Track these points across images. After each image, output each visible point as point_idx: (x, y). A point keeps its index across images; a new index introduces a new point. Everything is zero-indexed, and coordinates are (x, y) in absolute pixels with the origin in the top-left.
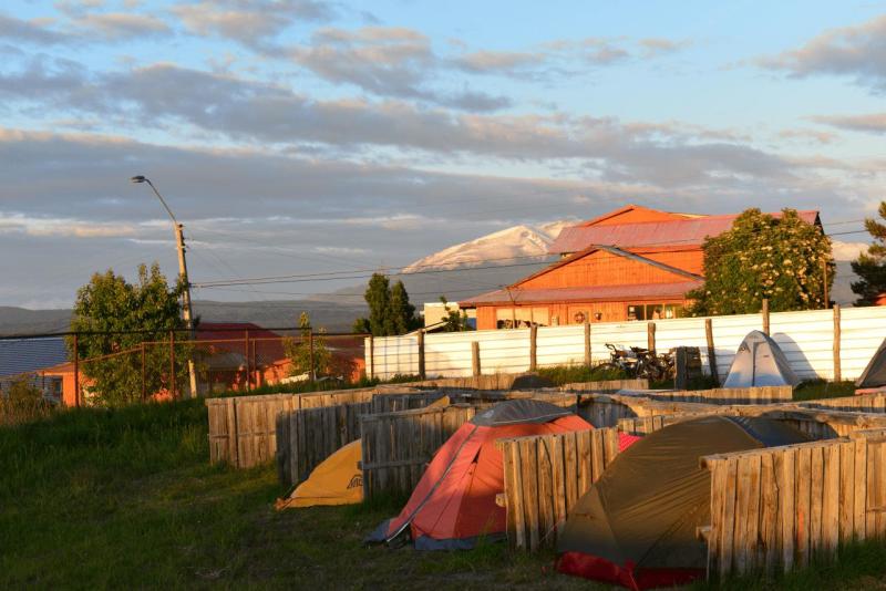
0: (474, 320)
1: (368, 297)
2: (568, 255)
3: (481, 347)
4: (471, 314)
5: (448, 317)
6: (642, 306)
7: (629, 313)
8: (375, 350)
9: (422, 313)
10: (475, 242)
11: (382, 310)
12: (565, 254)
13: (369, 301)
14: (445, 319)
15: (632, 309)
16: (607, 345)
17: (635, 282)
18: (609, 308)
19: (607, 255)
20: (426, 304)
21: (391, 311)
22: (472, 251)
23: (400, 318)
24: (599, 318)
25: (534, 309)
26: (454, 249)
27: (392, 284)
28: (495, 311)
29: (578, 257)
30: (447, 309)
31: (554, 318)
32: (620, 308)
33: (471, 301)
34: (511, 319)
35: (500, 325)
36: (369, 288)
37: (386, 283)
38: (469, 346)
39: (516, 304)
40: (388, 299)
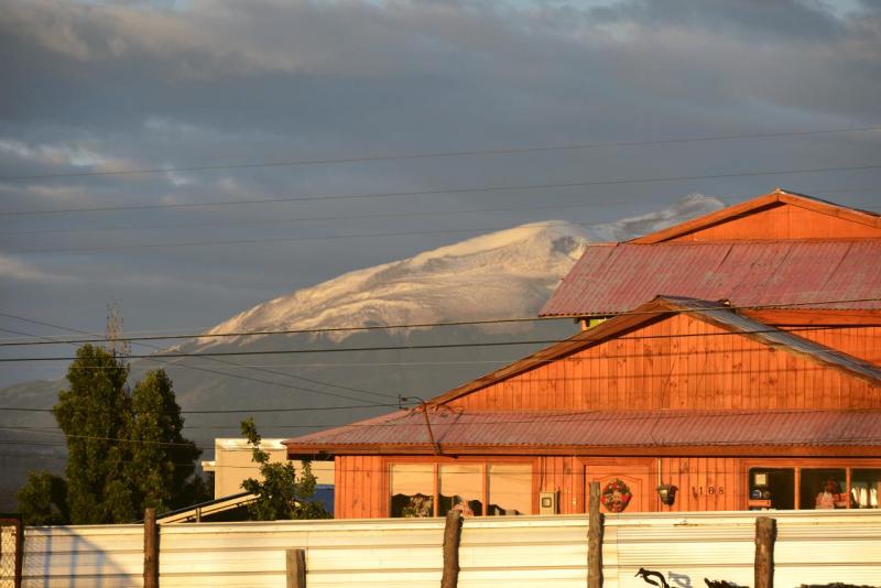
0: (329, 491)
1: (64, 415)
2: (594, 323)
3: (310, 566)
4: (324, 473)
5: (262, 479)
6: (791, 471)
7: (752, 487)
8: (27, 560)
9: (207, 466)
10: (420, 260)
11: (102, 453)
12: (588, 320)
13: (66, 426)
14: (251, 486)
15: (761, 480)
16: (644, 573)
17: (773, 403)
18: (701, 473)
19: (699, 326)
20: (219, 441)
21: (128, 456)
22: (403, 287)
23: (154, 476)
24: (670, 501)
25: (494, 468)
26: (354, 279)
27: (137, 377)
28: (385, 471)
29: (619, 329)
30: (260, 456)
31: (548, 494)
32: (728, 474)
33: (321, 438)
34: (430, 491)
35: (400, 507)
36: (67, 387)
37: (117, 376)
38: (279, 561)
39: (440, 453)
40: (120, 422)
